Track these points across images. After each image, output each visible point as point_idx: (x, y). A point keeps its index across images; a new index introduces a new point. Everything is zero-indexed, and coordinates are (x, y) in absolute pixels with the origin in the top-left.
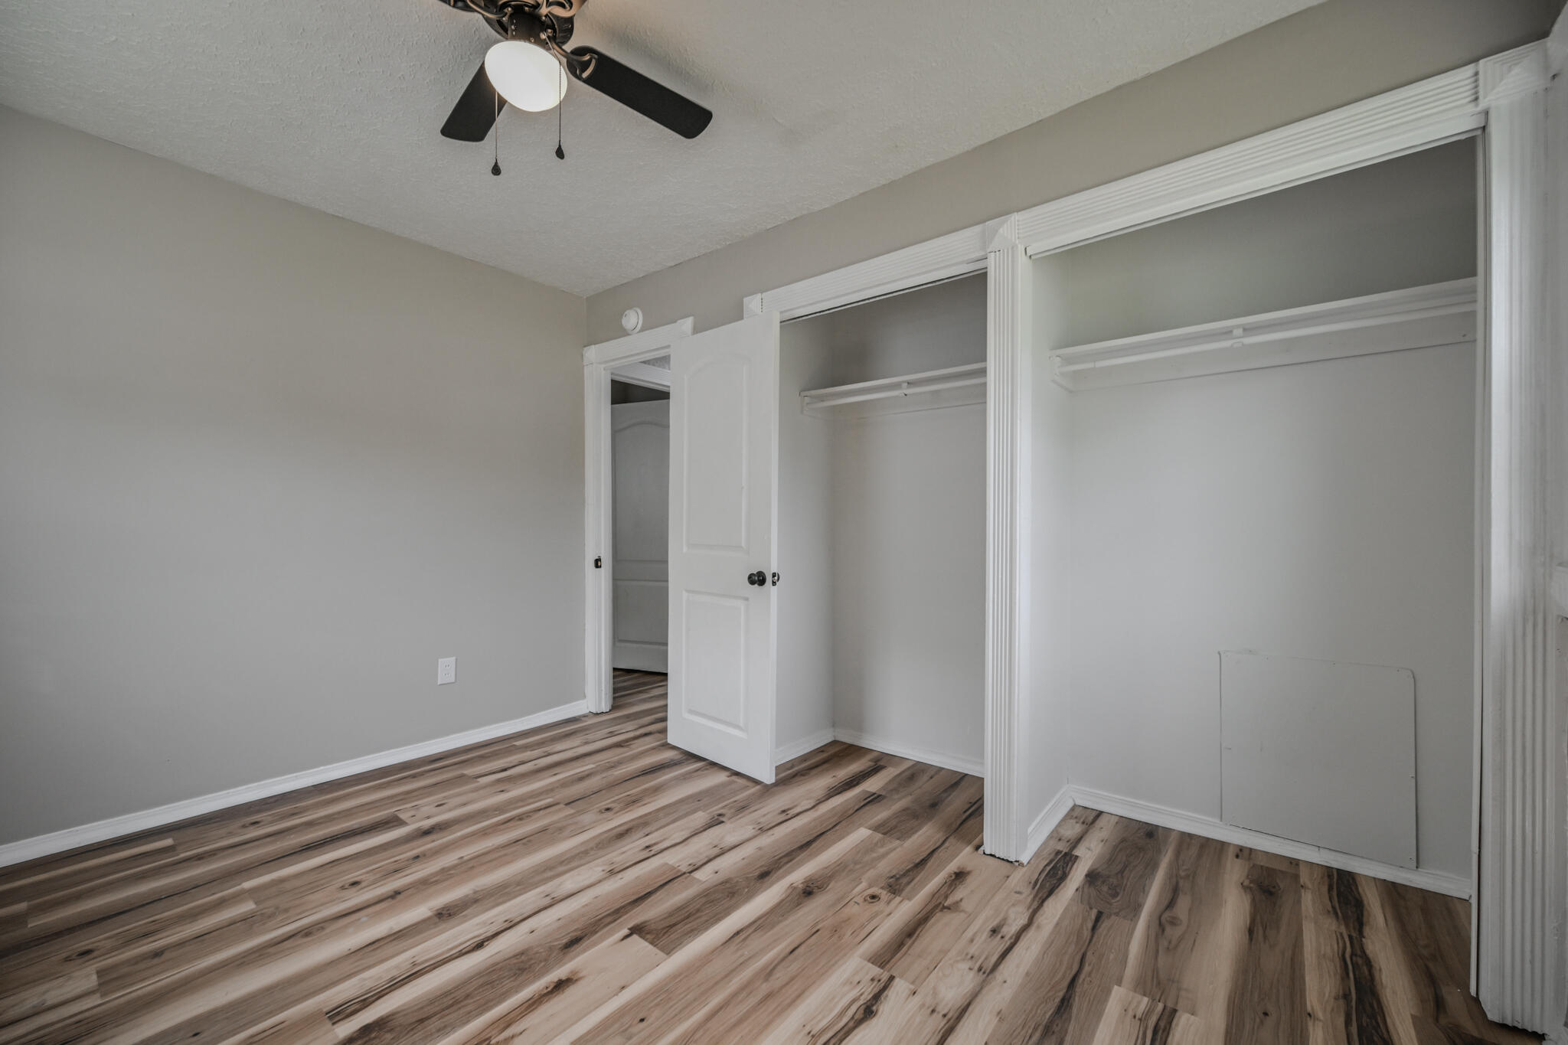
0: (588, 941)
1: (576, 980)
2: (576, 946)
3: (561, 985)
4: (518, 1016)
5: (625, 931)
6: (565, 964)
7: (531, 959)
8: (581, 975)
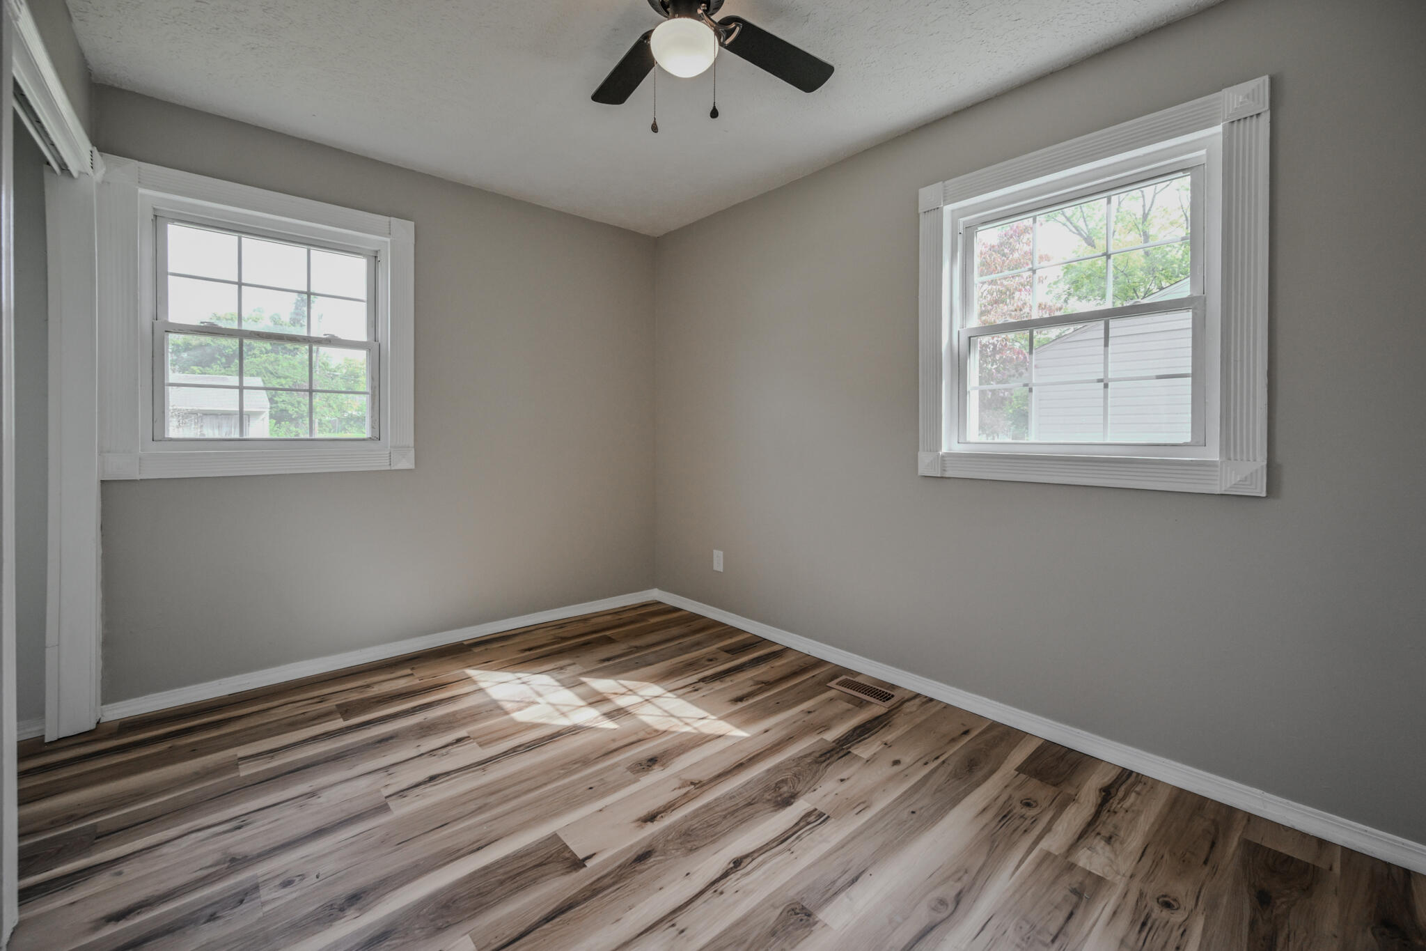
0: (628, 856)
1: (638, 820)
2: (640, 853)
3: (651, 818)
4: (680, 800)
5: (589, 864)
6: (650, 835)
7: (681, 844)
8: (634, 825)
